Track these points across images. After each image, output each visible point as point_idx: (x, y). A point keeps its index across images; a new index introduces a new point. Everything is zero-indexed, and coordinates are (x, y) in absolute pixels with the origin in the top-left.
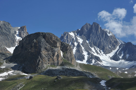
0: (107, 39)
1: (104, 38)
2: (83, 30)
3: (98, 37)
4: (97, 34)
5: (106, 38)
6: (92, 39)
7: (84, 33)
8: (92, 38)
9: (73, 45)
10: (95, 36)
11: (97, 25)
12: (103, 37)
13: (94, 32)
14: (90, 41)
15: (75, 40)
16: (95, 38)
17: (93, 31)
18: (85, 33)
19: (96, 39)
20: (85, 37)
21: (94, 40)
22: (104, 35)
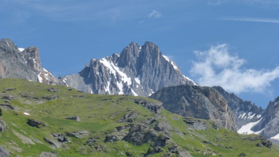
0: (173, 77)
1: (168, 74)
2: (127, 57)
3: (157, 72)
4: (155, 66)
5: (171, 76)
6: (146, 77)
7: (130, 64)
8: (146, 73)
9: (114, 87)
10: (152, 71)
11: (155, 49)
12: (165, 72)
13: (150, 62)
14: (143, 80)
15: (116, 78)
16: (151, 73)
17: (147, 61)
18: (131, 62)
19: (154, 76)
20: (131, 71)
21: (150, 79)
22: (168, 70)
